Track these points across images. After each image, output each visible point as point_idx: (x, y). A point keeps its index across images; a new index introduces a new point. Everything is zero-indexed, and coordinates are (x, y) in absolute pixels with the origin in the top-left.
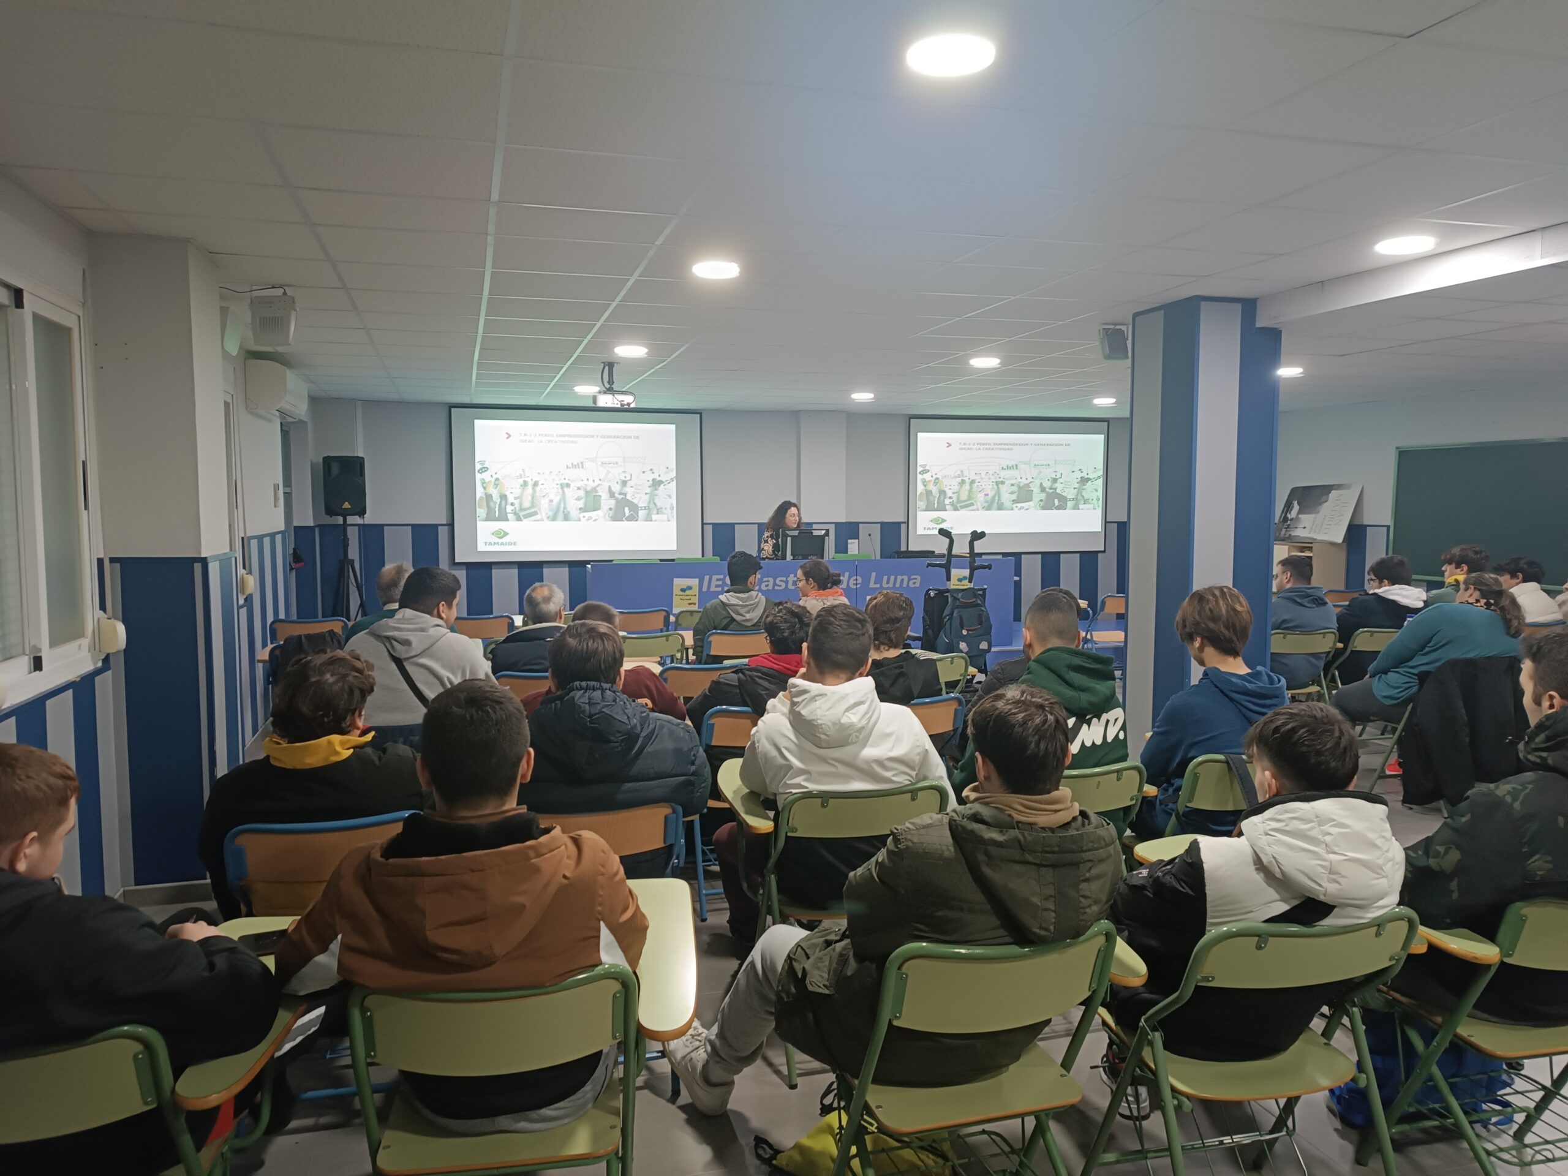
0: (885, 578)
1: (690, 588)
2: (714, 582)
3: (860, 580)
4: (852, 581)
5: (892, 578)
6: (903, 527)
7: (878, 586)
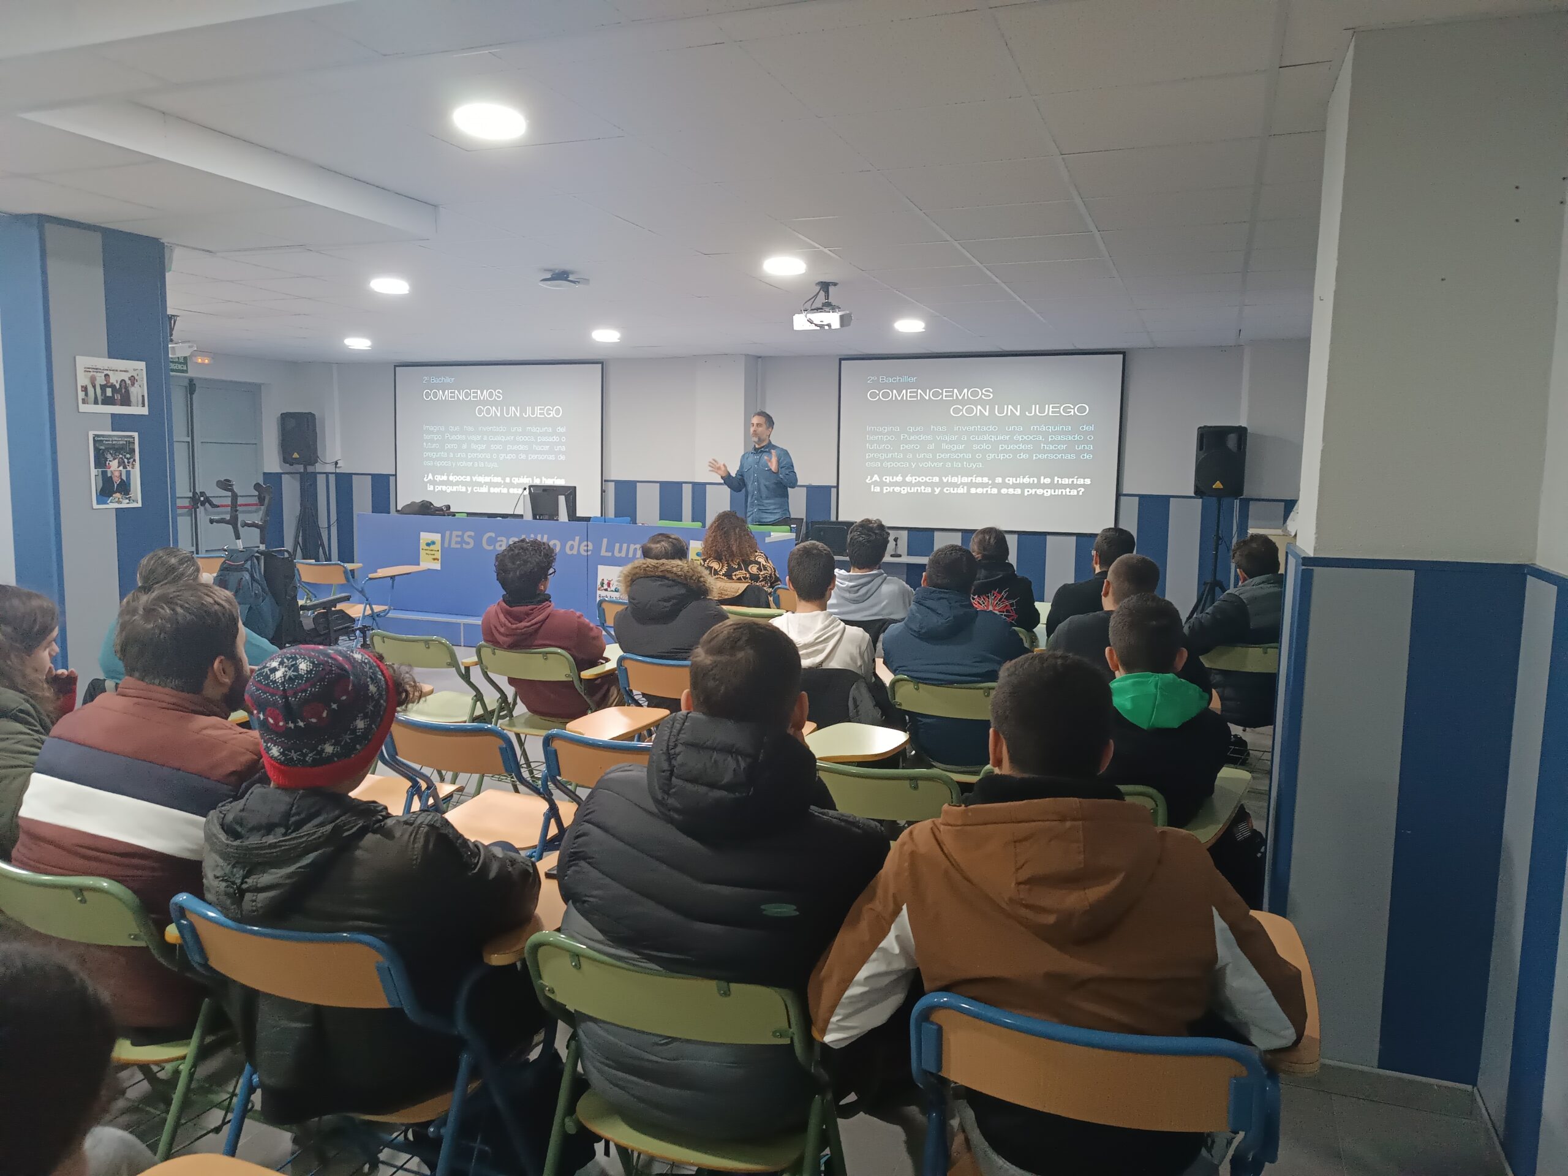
0: (617, 545)
1: (433, 543)
2: (454, 539)
3: (590, 547)
4: (583, 548)
5: (625, 546)
6: (834, 491)
7: (610, 554)
